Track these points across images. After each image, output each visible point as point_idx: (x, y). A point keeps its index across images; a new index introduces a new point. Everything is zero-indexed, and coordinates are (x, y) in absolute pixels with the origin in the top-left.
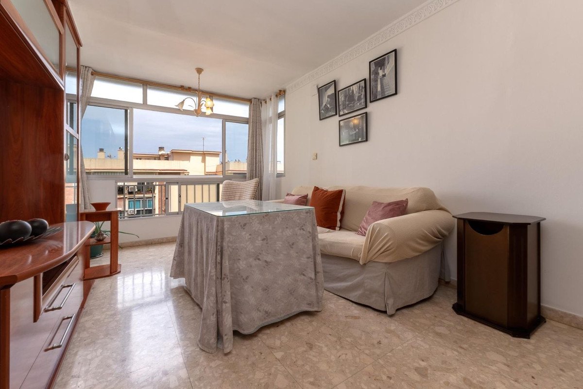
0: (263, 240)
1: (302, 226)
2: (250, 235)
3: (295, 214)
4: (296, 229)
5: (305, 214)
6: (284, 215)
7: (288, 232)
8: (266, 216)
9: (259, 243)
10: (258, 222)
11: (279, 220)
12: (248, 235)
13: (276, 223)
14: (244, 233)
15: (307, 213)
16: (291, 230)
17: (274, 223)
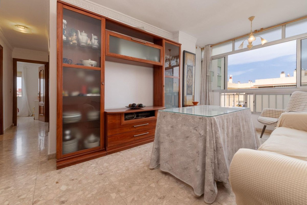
0: (172, 127)
1: (196, 128)
2: (166, 122)
3: (191, 117)
4: (191, 128)
5: (199, 119)
6: (184, 116)
7: (185, 128)
8: (174, 114)
9: (169, 128)
10: (170, 116)
11: (180, 119)
12: (165, 122)
13: (178, 119)
14: (164, 120)
15: (200, 118)
16: (187, 127)
17: (177, 119)
